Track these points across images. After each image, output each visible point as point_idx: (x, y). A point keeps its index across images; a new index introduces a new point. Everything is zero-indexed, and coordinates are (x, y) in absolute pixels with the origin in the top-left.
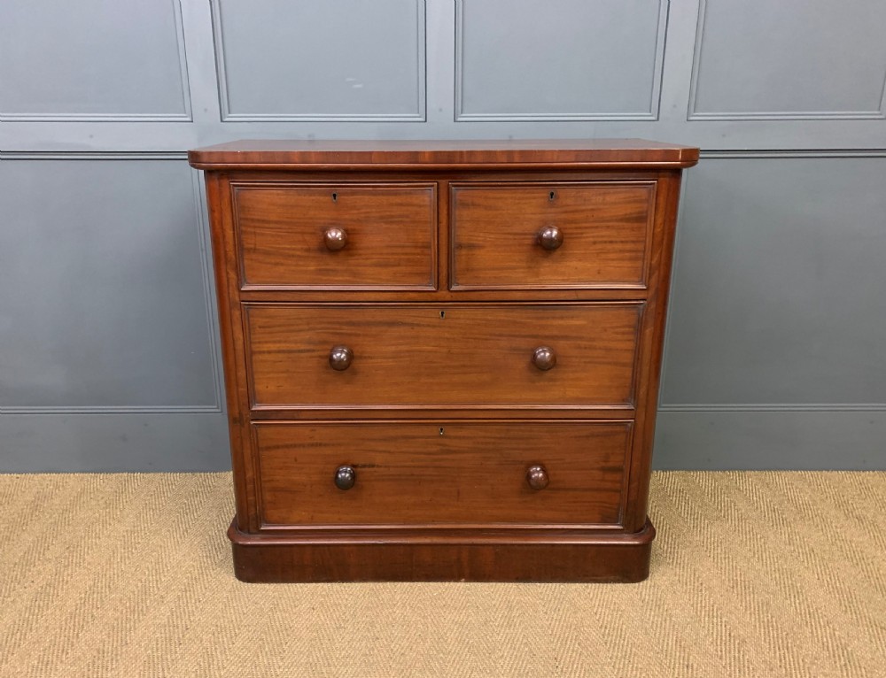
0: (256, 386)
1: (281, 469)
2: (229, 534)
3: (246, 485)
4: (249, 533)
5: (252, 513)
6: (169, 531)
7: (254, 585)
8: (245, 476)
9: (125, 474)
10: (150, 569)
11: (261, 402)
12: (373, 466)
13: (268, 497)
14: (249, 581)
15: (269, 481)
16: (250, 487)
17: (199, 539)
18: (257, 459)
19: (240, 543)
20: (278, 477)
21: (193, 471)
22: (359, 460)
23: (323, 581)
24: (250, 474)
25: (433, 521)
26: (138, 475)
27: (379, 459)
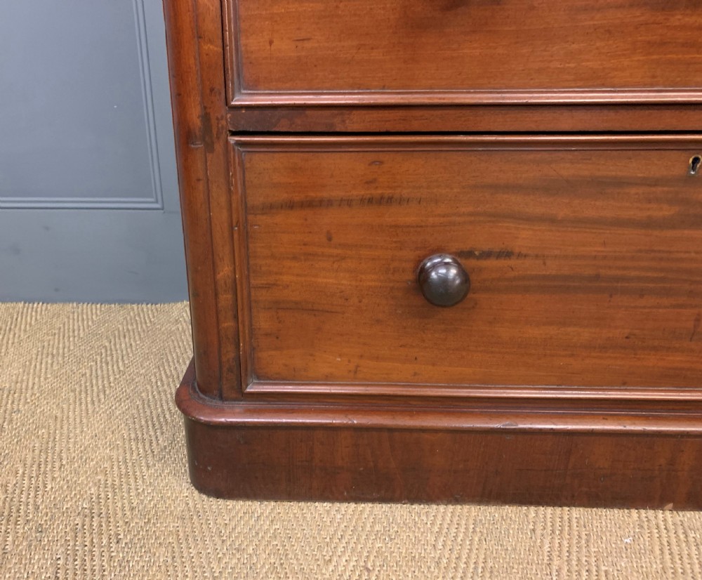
0: (243, 41)
1: (295, 258)
2: (179, 402)
3: (216, 295)
4: (222, 398)
5: (229, 354)
6: (74, 391)
7: (230, 503)
8: (214, 273)
9: (21, 305)
10: (29, 462)
11: (255, 85)
12: (508, 254)
13: (264, 322)
14: (218, 494)
15: (268, 287)
16: (225, 299)
17: (124, 406)
18: (242, 233)
19: (202, 418)
20: (286, 278)
21: (122, 302)
22: (481, 239)
23: (373, 500)
24: (224, 271)
25: (624, 384)
26: (39, 306)
27: (524, 238)
